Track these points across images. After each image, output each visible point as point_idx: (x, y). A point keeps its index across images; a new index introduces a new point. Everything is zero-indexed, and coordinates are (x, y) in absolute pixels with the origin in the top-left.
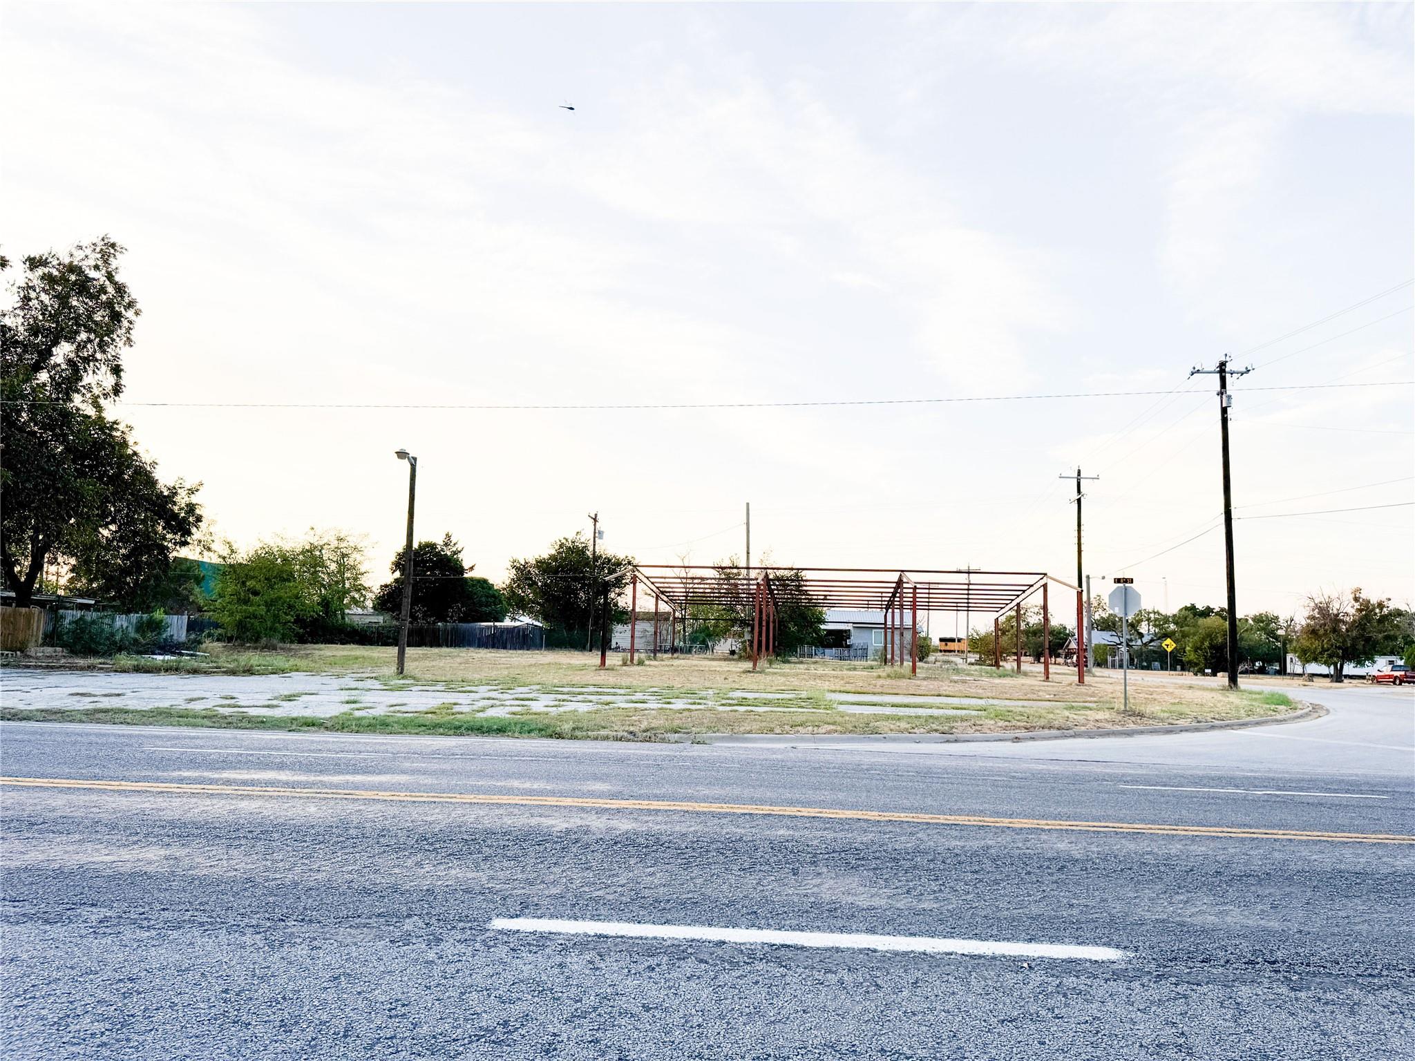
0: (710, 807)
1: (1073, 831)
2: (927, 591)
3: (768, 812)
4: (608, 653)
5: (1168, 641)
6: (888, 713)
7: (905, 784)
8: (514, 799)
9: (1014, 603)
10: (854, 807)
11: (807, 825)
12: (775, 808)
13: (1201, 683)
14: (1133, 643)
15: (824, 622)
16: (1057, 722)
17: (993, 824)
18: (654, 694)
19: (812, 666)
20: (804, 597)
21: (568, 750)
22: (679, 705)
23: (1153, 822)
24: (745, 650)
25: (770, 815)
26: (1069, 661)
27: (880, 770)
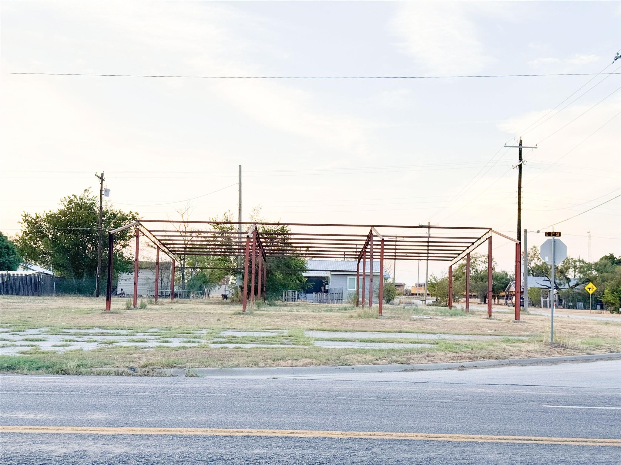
0: (197, 431)
1: (501, 443)
2: (394, 243)
3: (247, 434)
4: (113, 299)
5: (590, 285)
6: (356, 348)
7: (366, 407)
8: (18, 429)
9: (465, 253)
10: (322, 427)
11: (280, 444)
12: (254, 431)
13: (615, 320)
14: (562, 287)
15: (306, 270)
16: (496, 353)
17: (436, 439)
18: (153, 334)
19: (295, 308)
20: (288, 248)
21: (71, 384)
22: (175, 343)
23: (568, 436)
24: (237, 295)
25: (248, 437)
26: (509, 302)
27: (346, 396)
